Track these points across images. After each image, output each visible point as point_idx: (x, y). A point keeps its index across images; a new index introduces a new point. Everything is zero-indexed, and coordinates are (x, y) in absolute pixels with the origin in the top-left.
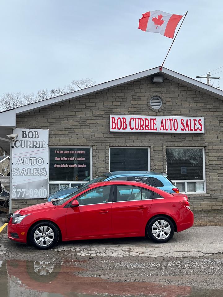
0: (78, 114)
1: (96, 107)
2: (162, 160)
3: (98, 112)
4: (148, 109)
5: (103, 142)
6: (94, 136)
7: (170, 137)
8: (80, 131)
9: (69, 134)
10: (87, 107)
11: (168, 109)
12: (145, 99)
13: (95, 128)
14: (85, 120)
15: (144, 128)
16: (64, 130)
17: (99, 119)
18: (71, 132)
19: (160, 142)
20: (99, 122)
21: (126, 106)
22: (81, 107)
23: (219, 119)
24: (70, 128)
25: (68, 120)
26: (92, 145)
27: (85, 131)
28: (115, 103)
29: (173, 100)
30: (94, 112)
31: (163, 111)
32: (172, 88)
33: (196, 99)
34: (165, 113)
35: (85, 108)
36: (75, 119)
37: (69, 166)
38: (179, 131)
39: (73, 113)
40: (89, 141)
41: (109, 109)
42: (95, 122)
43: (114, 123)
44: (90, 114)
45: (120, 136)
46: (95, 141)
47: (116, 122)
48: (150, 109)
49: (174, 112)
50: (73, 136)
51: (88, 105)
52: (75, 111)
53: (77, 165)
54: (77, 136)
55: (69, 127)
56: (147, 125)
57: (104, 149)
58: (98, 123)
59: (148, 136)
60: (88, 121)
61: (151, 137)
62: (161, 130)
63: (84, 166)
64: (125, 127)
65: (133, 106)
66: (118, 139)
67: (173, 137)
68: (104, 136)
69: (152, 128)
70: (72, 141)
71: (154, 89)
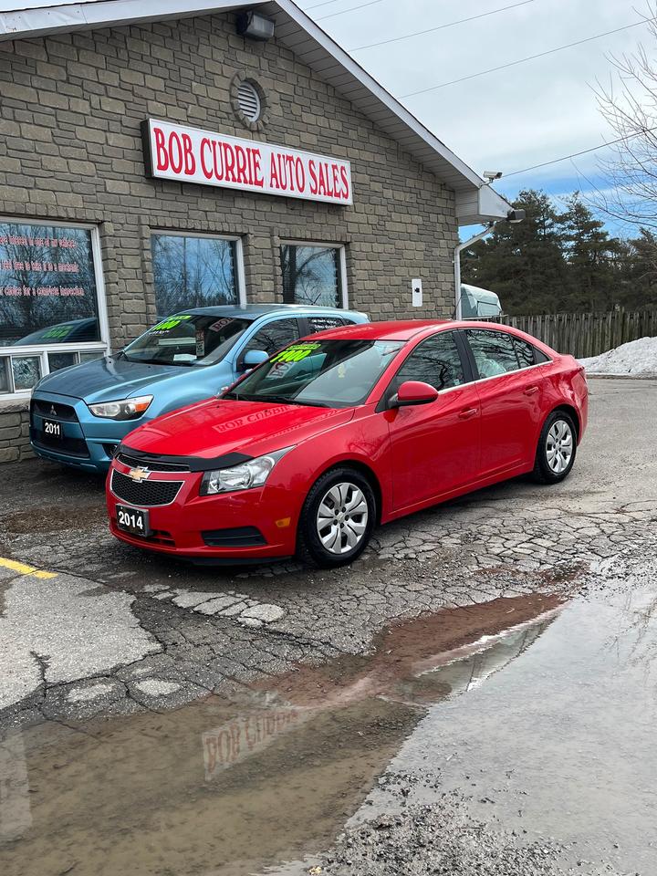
0: (47, 99)
1: (98, 82)
2: (272, 276)
3: (108, 105)
4: (232, 117)
5: (132, 210)
6: (101, 188)
7: (282, 209)
8: (59, 164)
9: (26, 171)
10: (72, 80)
11: (276, 128)
12: (225, 83)
13: (103, 159)
14: (72, 128)
15: (237, 177)
16: (7, 155)
17: (112, 128)
18: (30, 164)
19: (265, 223)
20: (113, 139)
21: (181, 95)
22: (52, 76)
23: (370, 171)
24: (26, 149)
25: (17, 119)
26: (101, 218)
27: (76, 167)
28: (151, 82)
29: (285, 101)
30: (95, 99)
31: (267, 132)
32: (282, 64)
33: (327, 107)
34: (270, 137)
35: (67, 81)
36: (40, 119)
37: (31, 292)
38: (307, 195)
39: (28, 94)
40: (91, 206)
41: (137, 100)
42: (100, 138)
43: (161, 150)
44: (83, 106)
45: (173, 197)
46: (108, 207)
47: (166, 146)
48: (239, 120)
49: (288, 138)
50: (41, 182)
51: (75, 70)
52: (35, 85)
53: (57, 290)
54: (53, 184)
55: (26, 145)
56: (241, 166)
57: (135, 235)
58: (110, 143)
59: (240, 204)
60: (82, 133)
61: (245, 207)
62: (271, 186)
63: (79, 292)
64: (190, 168)
65: (197, 100)
66: (169, 206)
67: (290, 212)
68: (133, 193)
69: (253, 180)
70: (38, 200)
71: (244, 58)
